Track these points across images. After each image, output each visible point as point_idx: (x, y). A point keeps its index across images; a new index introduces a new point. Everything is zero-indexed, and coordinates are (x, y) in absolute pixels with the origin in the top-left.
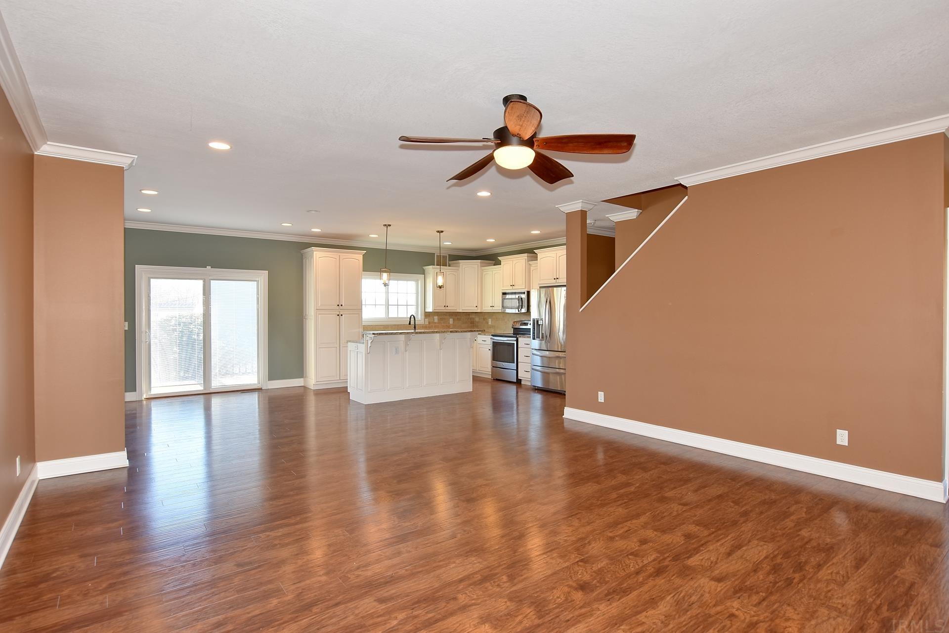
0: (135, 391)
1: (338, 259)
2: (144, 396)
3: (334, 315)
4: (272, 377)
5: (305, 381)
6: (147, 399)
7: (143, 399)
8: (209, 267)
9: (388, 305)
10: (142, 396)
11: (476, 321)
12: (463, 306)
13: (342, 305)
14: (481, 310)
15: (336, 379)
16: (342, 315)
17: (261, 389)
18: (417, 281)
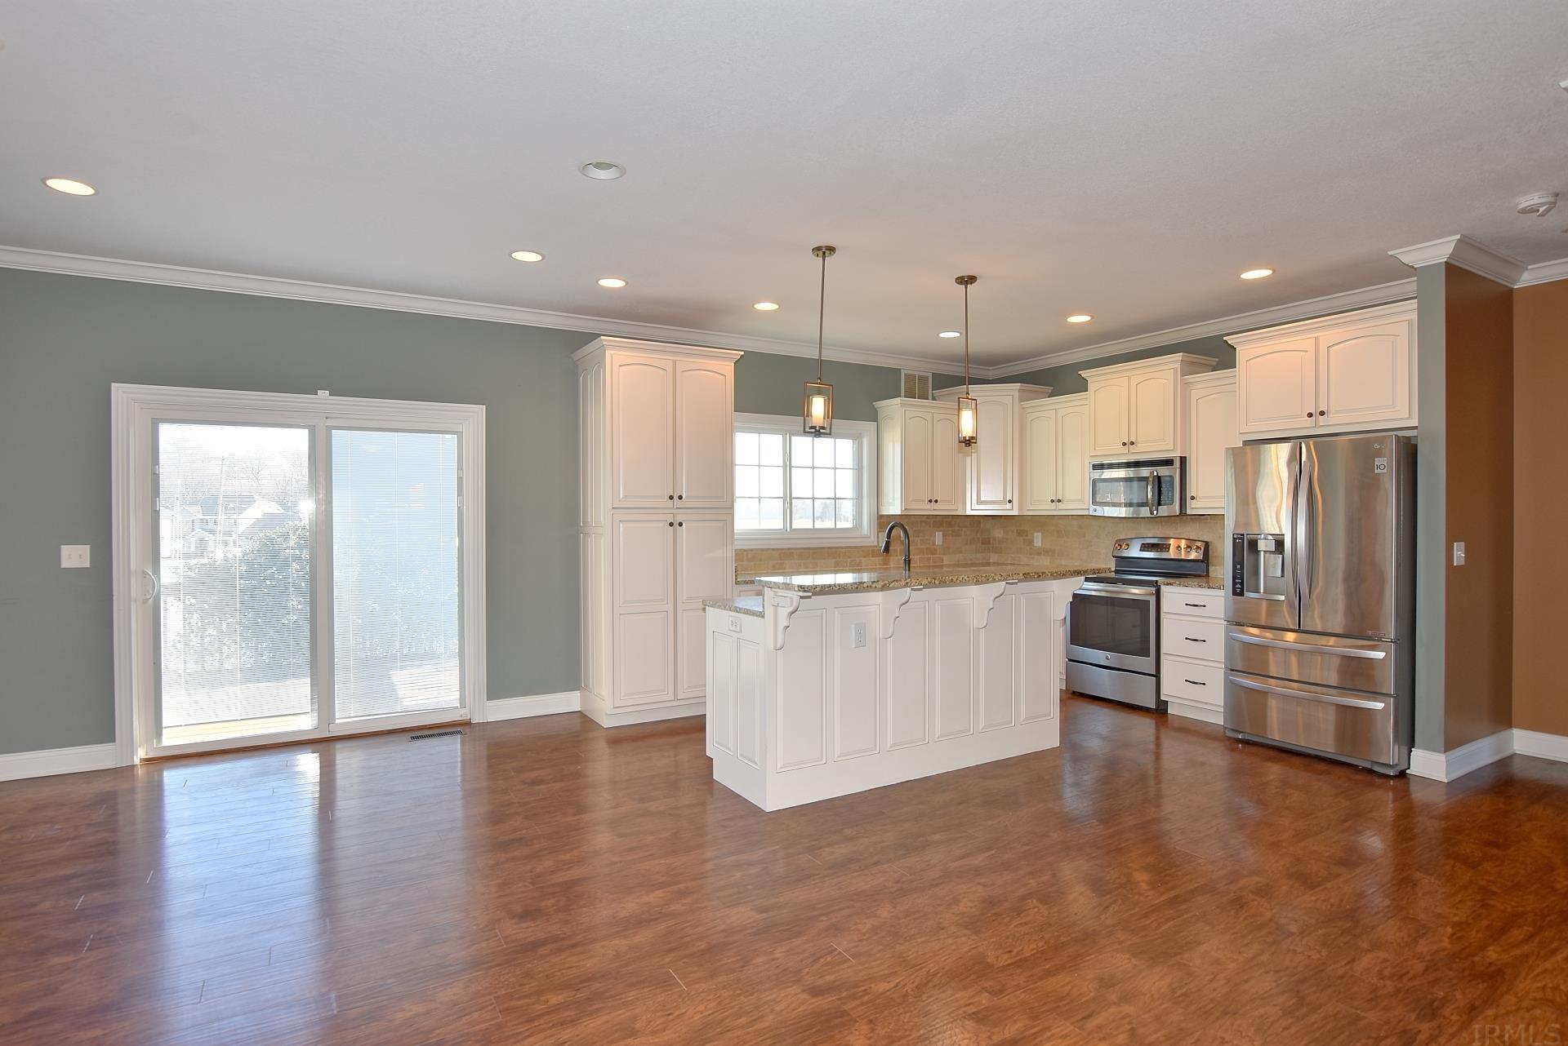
0: (112, 739)
1: (670, 370)
2: (141, 753)
3: (661, 524)
4: (497, 688)
5: (583, 700)
6: (149, 761)
7: (137, 761)
8: (323, 394)
9: (788, 499)
10: (132, 753)
11: (995, 539)
12: (975, 501)
13: (680, 498)
14: (1019, 510)
15: (665, 698)
16: (681, 524)
17: (467, 724)
18: (857, 438)
